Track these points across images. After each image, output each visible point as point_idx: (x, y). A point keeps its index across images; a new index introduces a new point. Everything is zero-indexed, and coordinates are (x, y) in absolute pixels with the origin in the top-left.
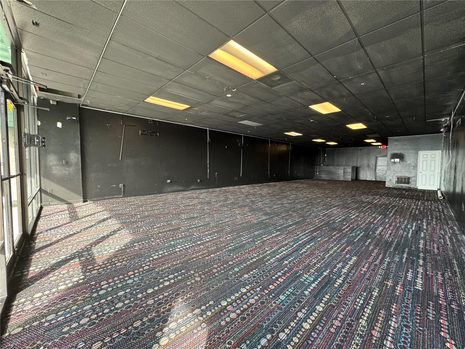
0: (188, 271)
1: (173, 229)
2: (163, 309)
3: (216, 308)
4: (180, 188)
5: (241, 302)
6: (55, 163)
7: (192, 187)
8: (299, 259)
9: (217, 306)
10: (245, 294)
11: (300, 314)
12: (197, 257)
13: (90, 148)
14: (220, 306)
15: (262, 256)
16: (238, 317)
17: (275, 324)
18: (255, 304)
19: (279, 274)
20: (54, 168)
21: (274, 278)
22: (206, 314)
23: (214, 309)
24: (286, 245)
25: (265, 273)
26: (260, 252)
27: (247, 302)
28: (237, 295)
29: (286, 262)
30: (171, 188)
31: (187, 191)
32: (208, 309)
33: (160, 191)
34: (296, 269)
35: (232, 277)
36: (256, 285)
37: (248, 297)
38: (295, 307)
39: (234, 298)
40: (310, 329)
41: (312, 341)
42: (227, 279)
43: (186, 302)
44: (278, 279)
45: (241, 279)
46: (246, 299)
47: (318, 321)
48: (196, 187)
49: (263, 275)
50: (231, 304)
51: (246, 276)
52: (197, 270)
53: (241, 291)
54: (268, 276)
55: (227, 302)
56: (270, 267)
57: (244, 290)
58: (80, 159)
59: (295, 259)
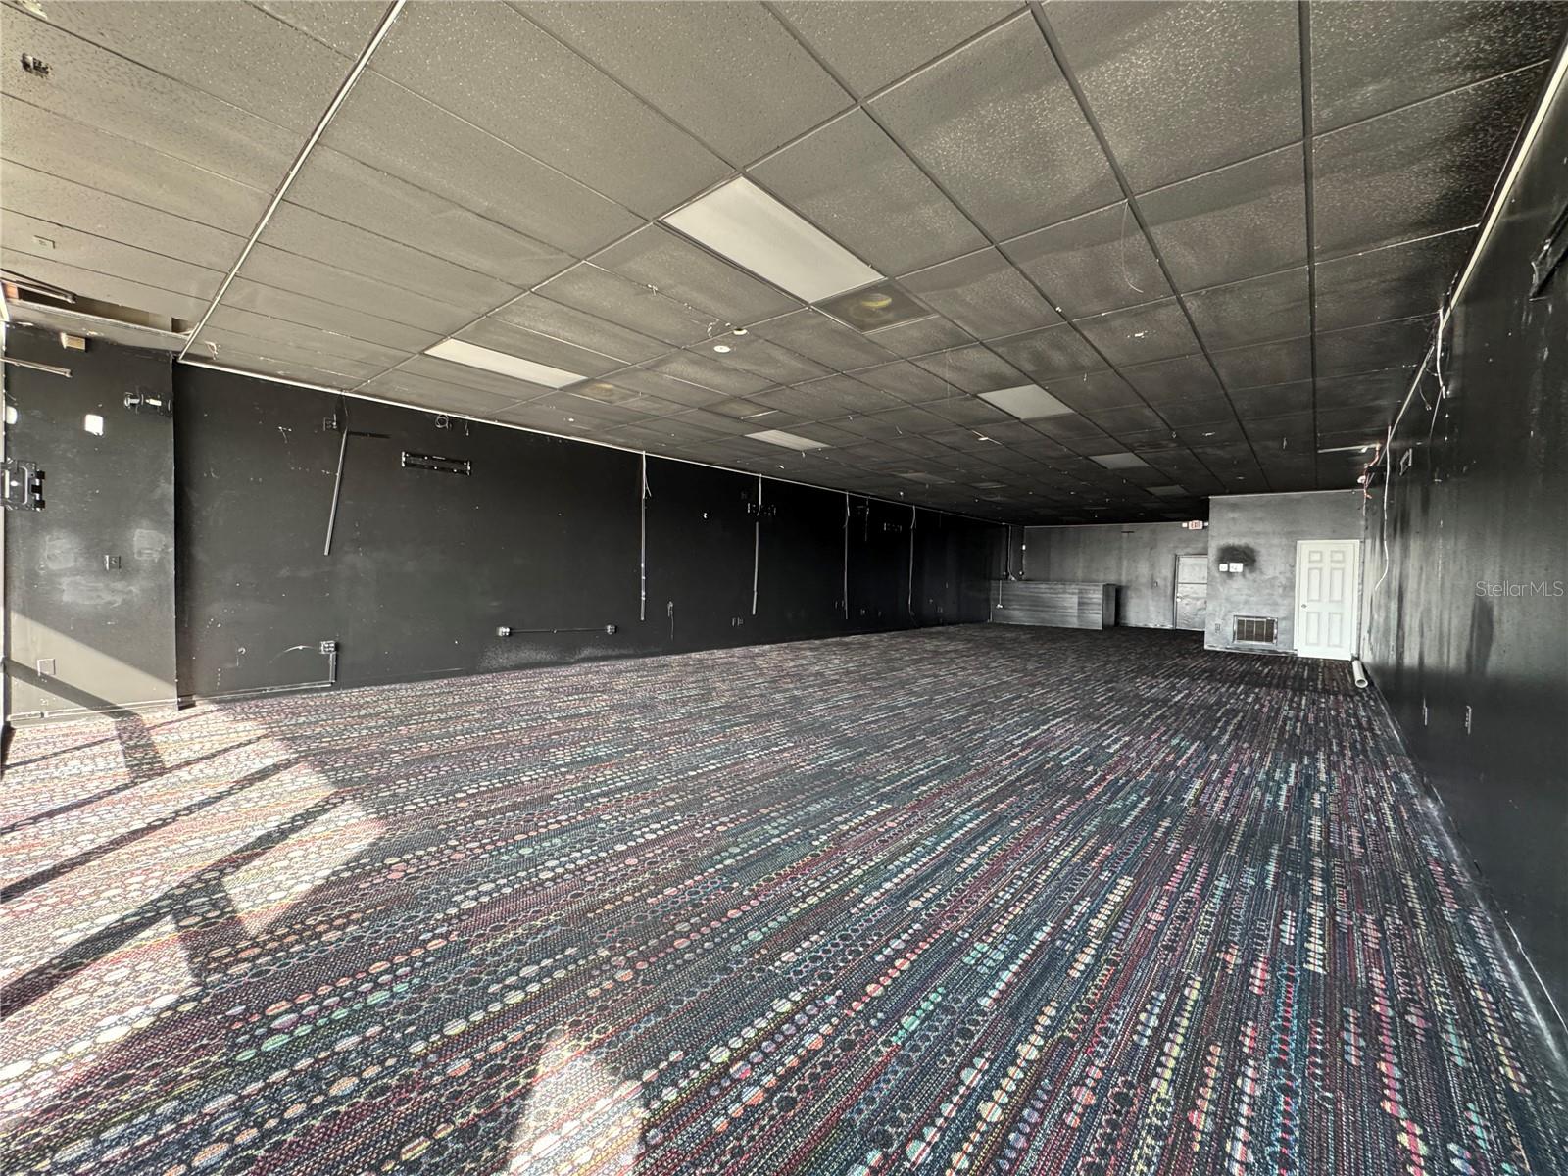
0: (590, 947)
1: (526, 803)
2: (508, 1088)
3: (694, 1074)
4: (542, 655)
5: (778, 1048)
6: (71, 564)
7: (586, 652)
8: (957, 890)
9: (697, 1067)
10: (789, 1018)
11: (969, 1076)
12: (617, 900)
13: (214, 513)
14: (705, 1066)
15: (836, 886)
16: (769, 1099)
17: (891, 1114)
18: (821, 1049)
19: (896, 944)
20: (65, 582)
21: (879, 958)
22: (658, 1097)
23: (688, 1077)
24: (912, 846)
25: (850, 945)
26: (828, 872)
27: (797, 1046)
28: (762, 1023)
29: (916, 904)
30: (513, 656)
31: (569, 664)
32: (667, 1078)
33: (471, 666)
34: (947, 925)
35: (740, 962)
36: (823, 985)
37: (798, 1028)
38: (951, 1053)
39: (752, 1035)
40: (1002, 1123)
41: (1013, 1162)
42: (726, 970)
43: (589, 1060)
44: (894, 960)
45: (771, 968)
46: (792, 1036)
47: (1027, 1094)
48: (599, 652)
49: (843, 950)
50: (744, 1057)
51: (788, 956)
52: (618, 945)
53: (773, 1011)
54: (860, 954)
55: (731, 1049)
56: (866, 921)
57: (783, 1006)
58: (172, 549)
59: (942, 892)
